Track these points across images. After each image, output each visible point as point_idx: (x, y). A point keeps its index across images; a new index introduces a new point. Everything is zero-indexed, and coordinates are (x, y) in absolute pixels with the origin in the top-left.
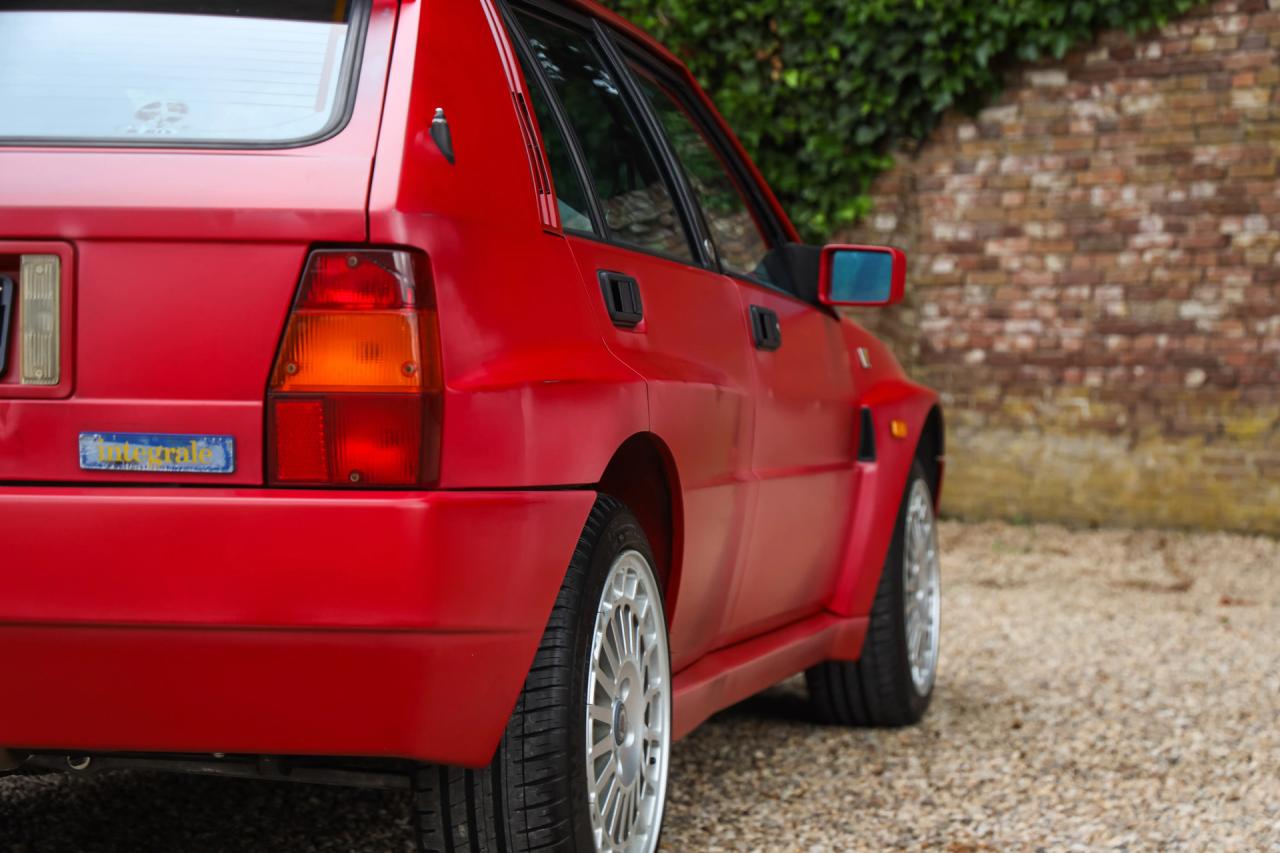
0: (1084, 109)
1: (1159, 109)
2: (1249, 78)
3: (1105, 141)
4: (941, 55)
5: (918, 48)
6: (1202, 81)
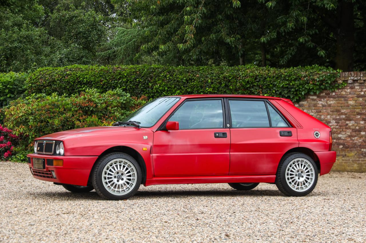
0: (321, 102)
1: (334, 103)
2: (351, 99)
3: (324, 108)
4: (295, 93)
5: (290, 91)
6: (343, 99)
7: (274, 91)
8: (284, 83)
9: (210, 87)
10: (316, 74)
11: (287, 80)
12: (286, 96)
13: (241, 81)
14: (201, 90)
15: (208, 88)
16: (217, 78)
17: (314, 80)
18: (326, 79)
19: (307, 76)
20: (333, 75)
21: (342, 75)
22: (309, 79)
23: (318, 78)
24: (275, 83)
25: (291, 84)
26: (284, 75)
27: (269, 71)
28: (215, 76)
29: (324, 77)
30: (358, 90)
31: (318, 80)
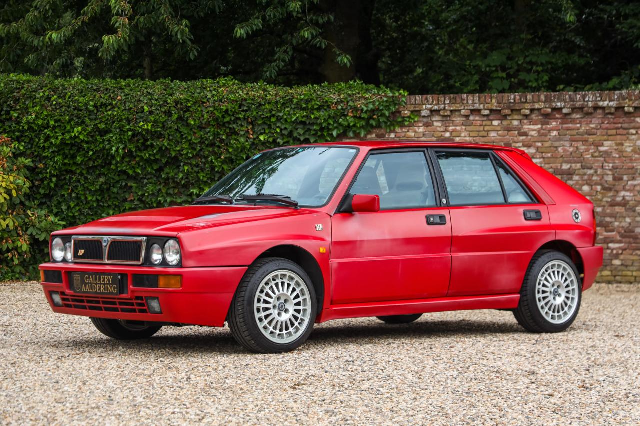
5: (309, 130)
7: (278, 130)
8: (298, 115)
9: (146, 121)
10: (360, 98)
11: (304, 109)
12: (302, 139)
13: (212, 109)
14: (128, 127)
15: (142, 124)
16: (162, 103)
17: (355, 109)
18: (381, 108)
19: (342, 102)
20: (394, 101)
21: (409, 102)
22: (347, 108)
23: (366, 105)
24: (281, 114)
25: (313, 117)
26: (297, 99)
27: (265, 90)
28: (157, 100)
29: (377, 104)
30: (439, 129)
31: (365, 109)
